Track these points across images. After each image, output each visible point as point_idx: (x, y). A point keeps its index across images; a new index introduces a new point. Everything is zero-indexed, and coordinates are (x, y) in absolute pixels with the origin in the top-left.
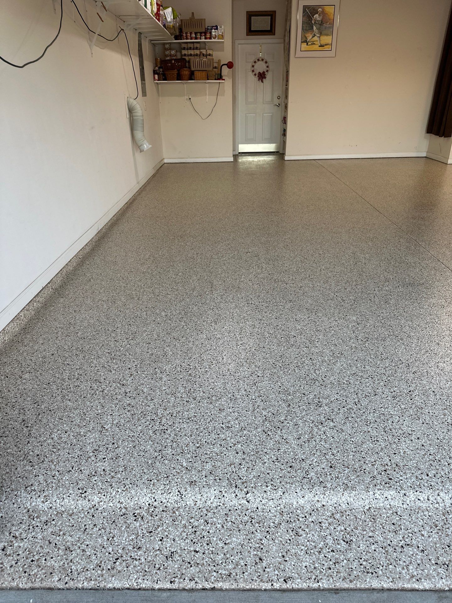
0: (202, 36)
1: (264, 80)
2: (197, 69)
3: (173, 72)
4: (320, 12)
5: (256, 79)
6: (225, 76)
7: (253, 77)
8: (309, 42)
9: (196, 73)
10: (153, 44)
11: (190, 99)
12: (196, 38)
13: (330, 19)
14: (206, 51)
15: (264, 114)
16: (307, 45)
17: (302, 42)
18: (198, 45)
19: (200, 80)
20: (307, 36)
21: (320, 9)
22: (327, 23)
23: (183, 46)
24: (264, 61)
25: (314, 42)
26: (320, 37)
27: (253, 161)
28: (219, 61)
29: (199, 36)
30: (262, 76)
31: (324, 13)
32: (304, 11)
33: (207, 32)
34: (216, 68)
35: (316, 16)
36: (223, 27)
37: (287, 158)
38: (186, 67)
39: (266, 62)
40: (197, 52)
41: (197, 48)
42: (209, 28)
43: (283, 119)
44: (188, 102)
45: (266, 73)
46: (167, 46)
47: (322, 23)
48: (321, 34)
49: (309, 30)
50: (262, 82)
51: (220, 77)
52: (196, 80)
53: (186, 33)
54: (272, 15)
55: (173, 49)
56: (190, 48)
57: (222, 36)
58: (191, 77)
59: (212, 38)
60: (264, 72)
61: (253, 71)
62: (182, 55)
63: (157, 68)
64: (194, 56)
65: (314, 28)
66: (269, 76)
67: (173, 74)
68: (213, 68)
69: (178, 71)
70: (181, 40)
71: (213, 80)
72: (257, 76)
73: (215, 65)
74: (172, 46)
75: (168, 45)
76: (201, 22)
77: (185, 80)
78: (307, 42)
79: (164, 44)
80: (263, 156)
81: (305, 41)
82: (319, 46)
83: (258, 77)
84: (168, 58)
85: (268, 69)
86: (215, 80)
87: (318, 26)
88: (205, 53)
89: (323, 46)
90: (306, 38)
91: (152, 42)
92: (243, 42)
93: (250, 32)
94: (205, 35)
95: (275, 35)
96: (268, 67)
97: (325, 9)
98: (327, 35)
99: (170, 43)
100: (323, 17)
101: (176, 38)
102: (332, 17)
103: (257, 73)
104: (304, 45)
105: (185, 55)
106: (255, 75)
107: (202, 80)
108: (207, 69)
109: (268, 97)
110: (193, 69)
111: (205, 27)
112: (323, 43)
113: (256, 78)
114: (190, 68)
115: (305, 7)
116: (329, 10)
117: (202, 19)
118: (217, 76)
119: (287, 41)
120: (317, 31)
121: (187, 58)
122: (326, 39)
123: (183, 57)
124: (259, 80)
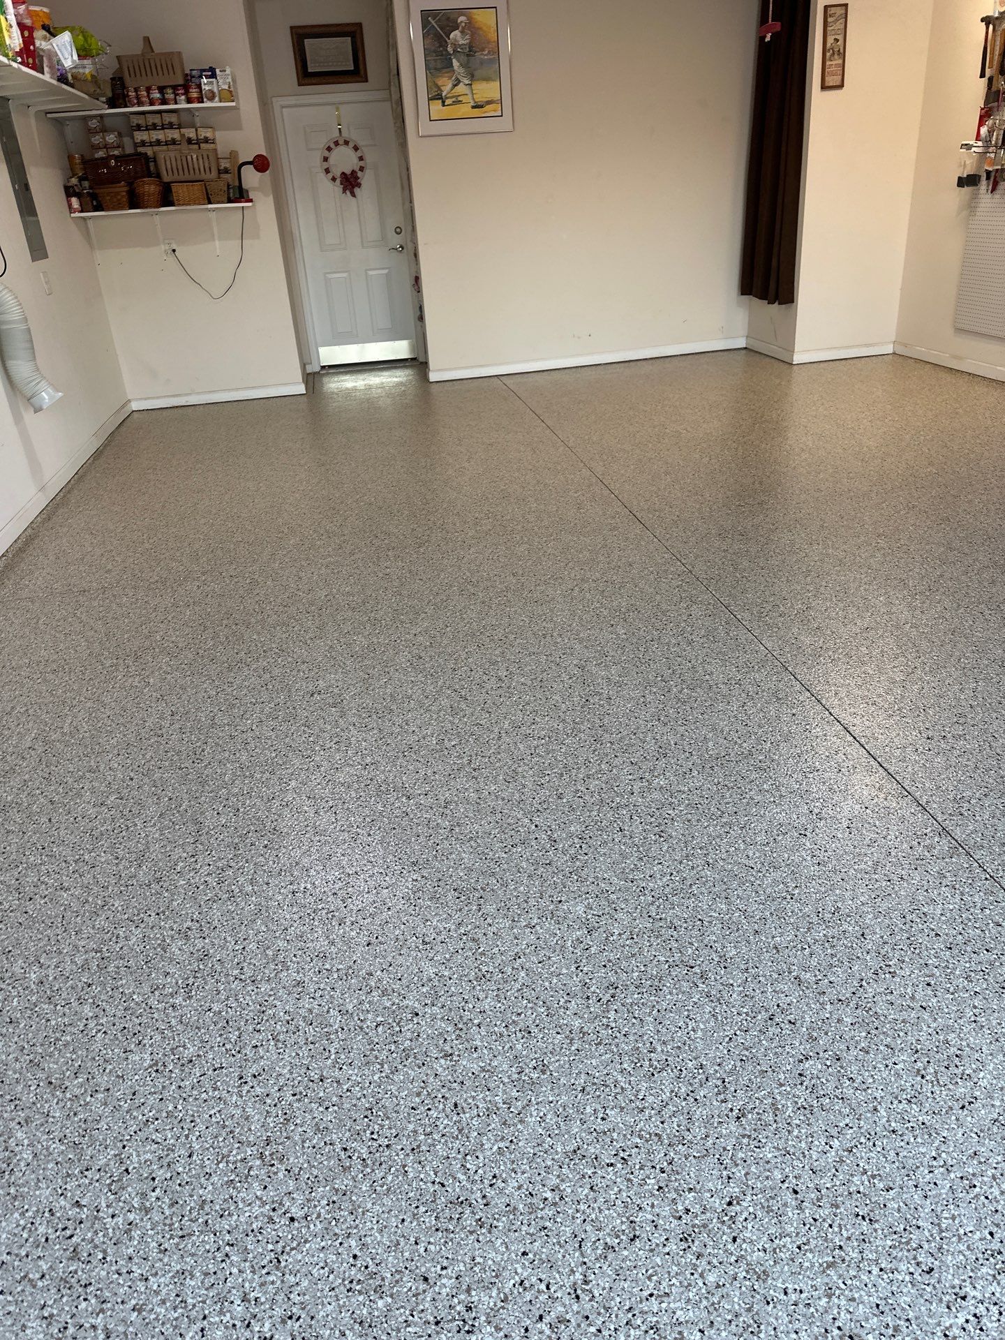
0: (178, 94)
1: (357, 190)
2: (176, 177)
3: (117, 190)
4: (463, 24)
5: (336, 188)
6: (255, 189)
7: (330, 184)
8: (447, 98)
9: (174, 187)
10: (56, 122)
11: (174, 251)
12: (164, 102)
13: (489, 42)
14: (196, 130)
15: (371, 273)
16: (444, 105)
17: (430, 99)
18: (173, 119)
19: (190, 204)
20: (440, 83)
21: (462, 19)
22: (483, 50)
23: (135, 120)
24: (351, 145)
25: (460, 99)
26: (471, 85)
27: (355, 389)
28: (233, 155)
29: (170, 96)
30: (350, 182)
31: (471, 27)
32: (425, 23)
33: (188, 85)
34: (226, 171)
35: (455, 34)
36: (228, 71)
37: (433, 377)
38: (150, 175)
39: (356, 148)
40: (174, 134)
41: (171, 126)
42: (194, 73)
43: (414, 283)
44: (171, 258)
45: (359, 174)
46: (93, 124)
47: (471, 51)
48: (472, 77)
49: (443, 68)
50: (353, 195)
51: (240, 195)
52: (179, 205)
53: (136, 90)
54: (353, 32)
55: (112, 131)
56: (154, 127)
57: (231, 92)
58: (166, 198)
59: (205, 100)
60: (353, 172)
61: (327, 171)
62: (136, 145)
63: (74, 181)
64: (167, 145)
65: (455, 63)
66: (366, 179)
67: (118, 193)
68: (219, 173)
69: (130, 184)
70: (126, 106)
71: (223, 203)
72: (338, 181)
73: (224, 164)
74: (107, 122)
75: (94, 121)
76: (171, 60)
77: (151, 207)
78: (441, 98)
79: (85, 119)
80: (380, 373)
81: (437, 96)
82: (473, 107)
83: (341, 184)
84: (101, 154)
85: (361, 163)
86: (230, 201)
87: (465, 58)
88: (195, 138)
89: (482, 107)
90: (439, 88)
91: (49, 115)
92: (292, 100)
93: (307, 76)
94: (186, 93)
95: (367, 81)
96: (361, 159)
97: (476, 17)
98: (487, 79)
99: (101, 116)
100: (472, 35)
101: (112, 103)
102: (493, 36)
103: (338, 174)
104: (436, 105)
105: (143, 143)
106: (334, 179)
107: (195, 204)
108: (203, 176)
109: (373, 231)
110: (166, 178)
111: (183, 70)
112: (480, 98)
113: (338, 188)
114: (158, 176)
115: (426, 15)
116: (485, 19)
117: (172, 53)
118: (231, 191)
119: (395, 97)
120: (462, 70)
121: (149, 151)
122: (485, 90)
123: (141, 150)
124: (344, 191)
